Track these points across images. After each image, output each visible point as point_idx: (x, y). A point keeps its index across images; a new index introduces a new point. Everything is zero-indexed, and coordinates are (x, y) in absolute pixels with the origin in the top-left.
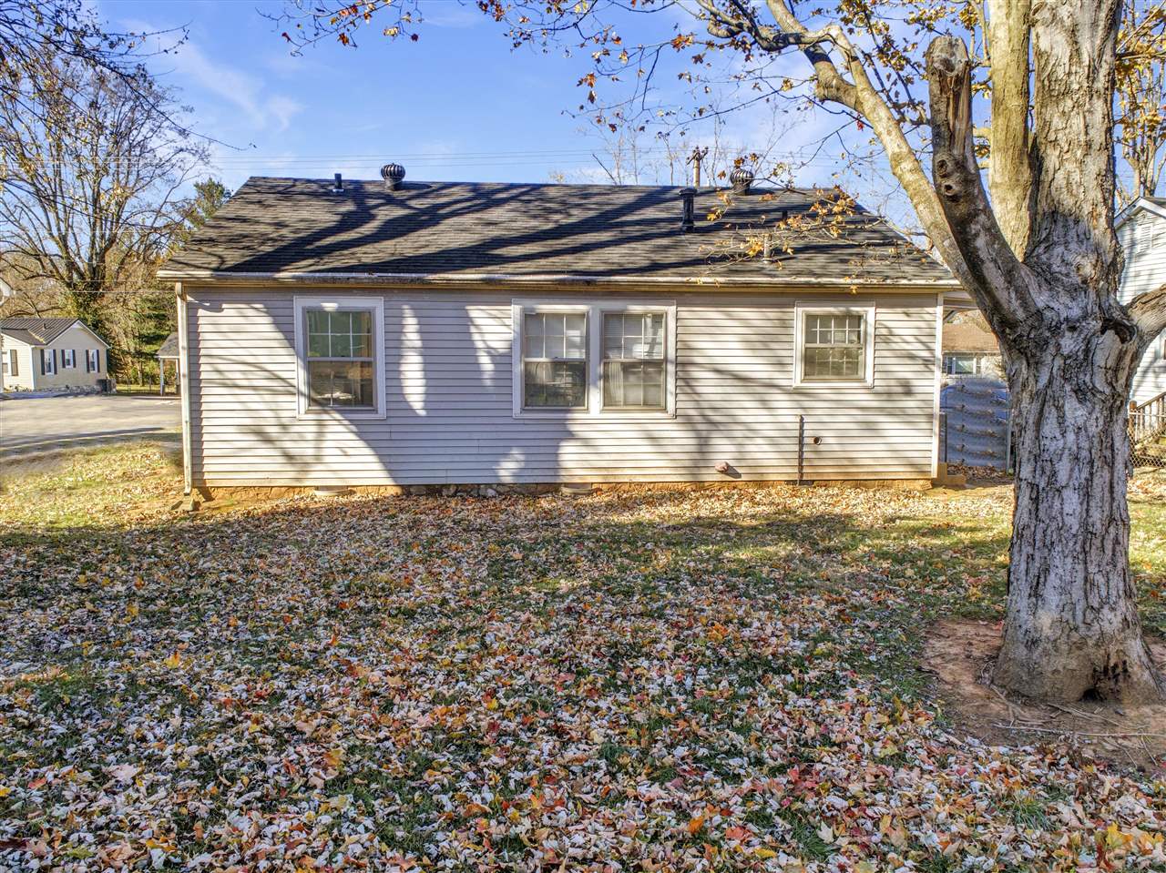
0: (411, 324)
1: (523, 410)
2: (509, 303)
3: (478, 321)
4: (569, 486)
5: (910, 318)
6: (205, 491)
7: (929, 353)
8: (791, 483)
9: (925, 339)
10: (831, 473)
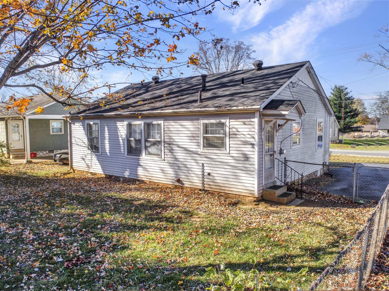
0: (106, 128)
1: (128, 155)
2: (124, 121)
3: (119, 127)
4: (138, 180)
5: (245, 124)
6: (74, 170)
7: (252, 140)
8: (200, 190)
9: (251, 133)
10: (214, 188)
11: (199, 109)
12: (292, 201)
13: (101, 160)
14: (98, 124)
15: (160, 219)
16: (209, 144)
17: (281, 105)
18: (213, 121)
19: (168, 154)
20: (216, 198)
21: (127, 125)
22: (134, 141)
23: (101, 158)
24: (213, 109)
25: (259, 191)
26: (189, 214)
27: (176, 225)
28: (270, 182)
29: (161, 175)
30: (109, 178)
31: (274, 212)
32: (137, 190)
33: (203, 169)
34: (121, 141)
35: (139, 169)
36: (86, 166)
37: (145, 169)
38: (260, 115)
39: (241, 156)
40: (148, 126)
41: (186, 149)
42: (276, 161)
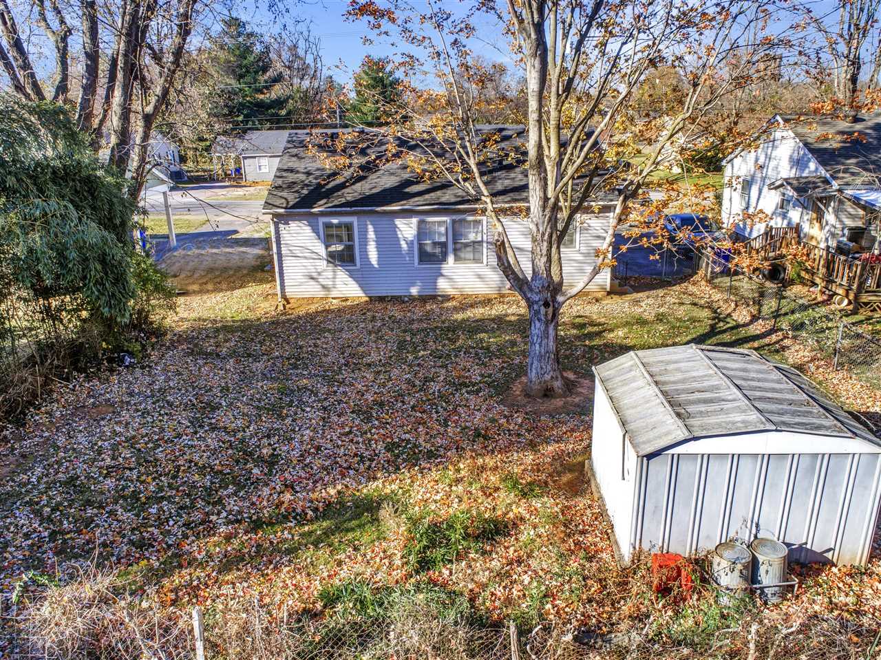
0: (370, 228)
1: (419, 264)
2: (412, 217)
3: (399, 226)
4: (441, 296)
13: (360, 276)
21: (418, 222)
22: (431, 245)
23: (360, 273)
29: (478, 285)
30: (378, 300)
34: (405, 245)
35: (439, 281)
36: (321, 289)
37: (450, 279)
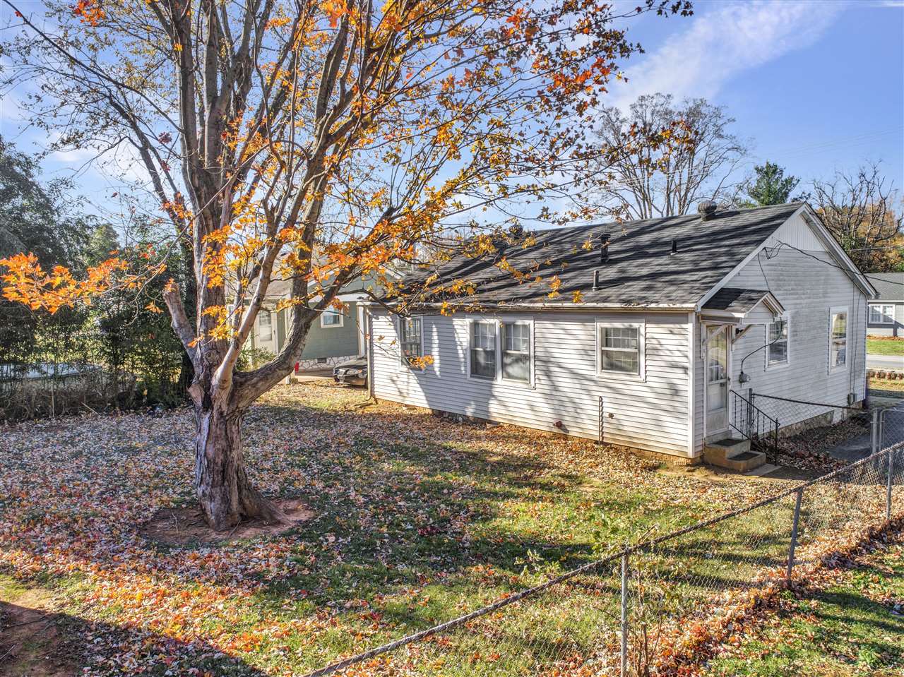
0: (434, 329)
1: (471, 377)
2: (465, 318)
3: (456, 327)
4: (490, 422)
5: (672, 333)
6: (376, 400)
7: (685, 360)
8: (596, 442)
9: (681, 348)
10: (621, 441)
11: (594, 304)
12: (757, 467)
13: (424, 383)
14: (419, 320)
15: (533, 486)
16: (611, 364)
17: (735, 299)
18: (618, 325)
19: (541, 377)
20: (623, 457)
21: (471, 324)
22: (483, 353)
23: (425, 379)
24: (618, 305)
25: (695, 447)
26: (576, 480)
27: (556, 495)
28: (719, 432)
29: (528, 414)
30: (439, 414)
31: (715, 484)
32: (491, 438)
33: (601, 406)
34: (460, 352)
35: (491, 402)
36: (398, 393)
37: (501, 403)
38: (697, 317)
39: (666, 386)
40: (507, 327)
41: (571, 372)
42: (731, 395)
